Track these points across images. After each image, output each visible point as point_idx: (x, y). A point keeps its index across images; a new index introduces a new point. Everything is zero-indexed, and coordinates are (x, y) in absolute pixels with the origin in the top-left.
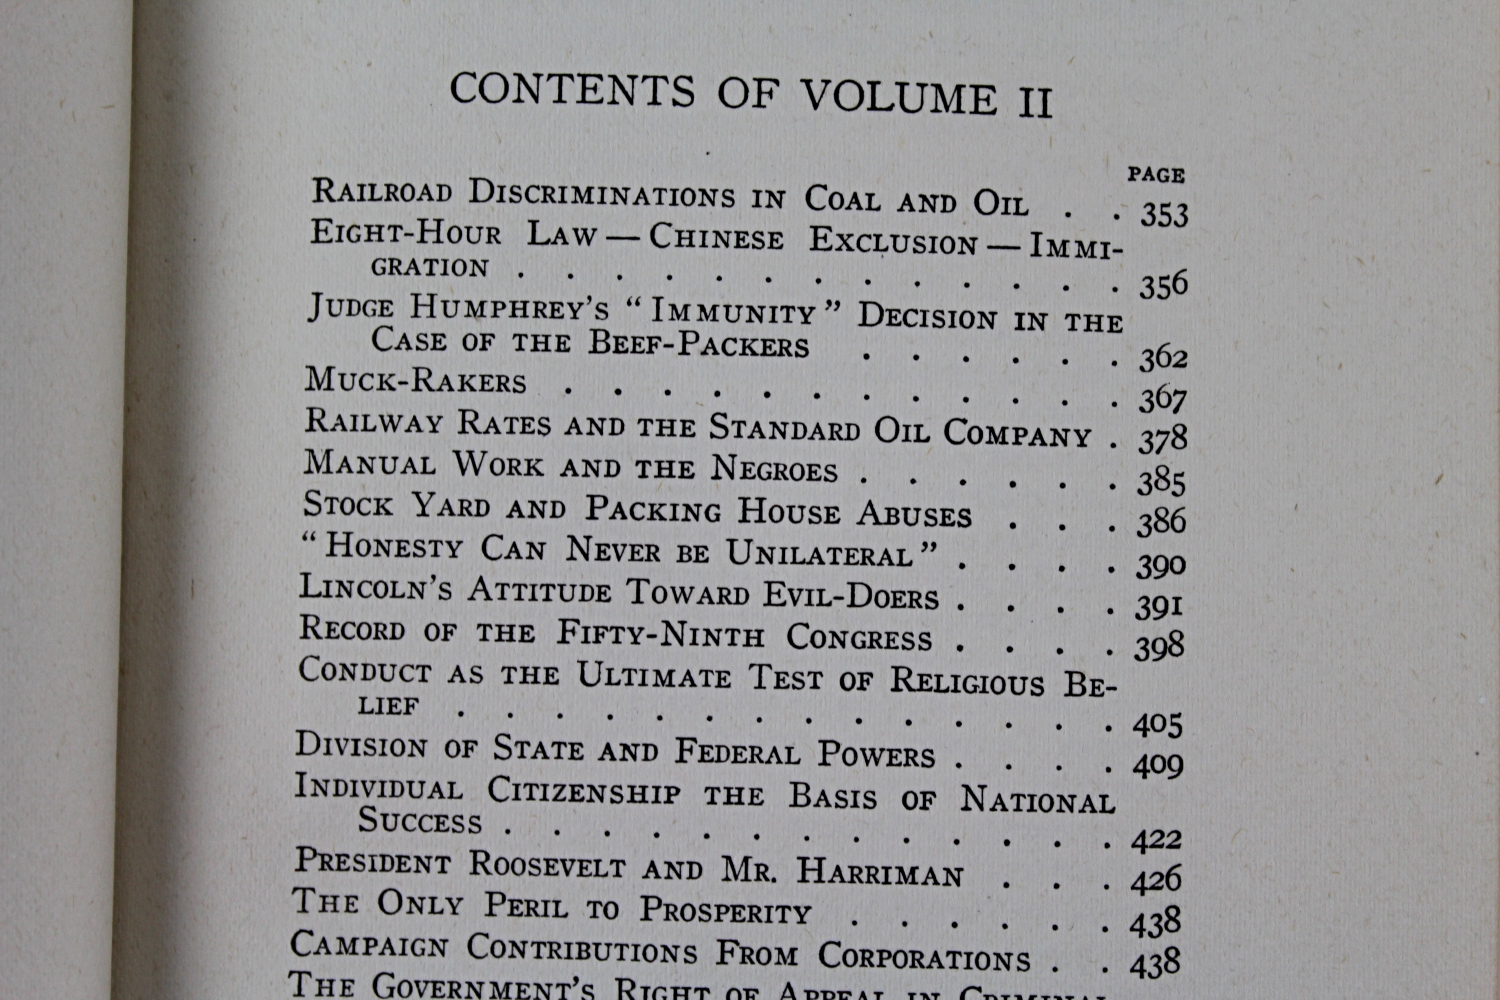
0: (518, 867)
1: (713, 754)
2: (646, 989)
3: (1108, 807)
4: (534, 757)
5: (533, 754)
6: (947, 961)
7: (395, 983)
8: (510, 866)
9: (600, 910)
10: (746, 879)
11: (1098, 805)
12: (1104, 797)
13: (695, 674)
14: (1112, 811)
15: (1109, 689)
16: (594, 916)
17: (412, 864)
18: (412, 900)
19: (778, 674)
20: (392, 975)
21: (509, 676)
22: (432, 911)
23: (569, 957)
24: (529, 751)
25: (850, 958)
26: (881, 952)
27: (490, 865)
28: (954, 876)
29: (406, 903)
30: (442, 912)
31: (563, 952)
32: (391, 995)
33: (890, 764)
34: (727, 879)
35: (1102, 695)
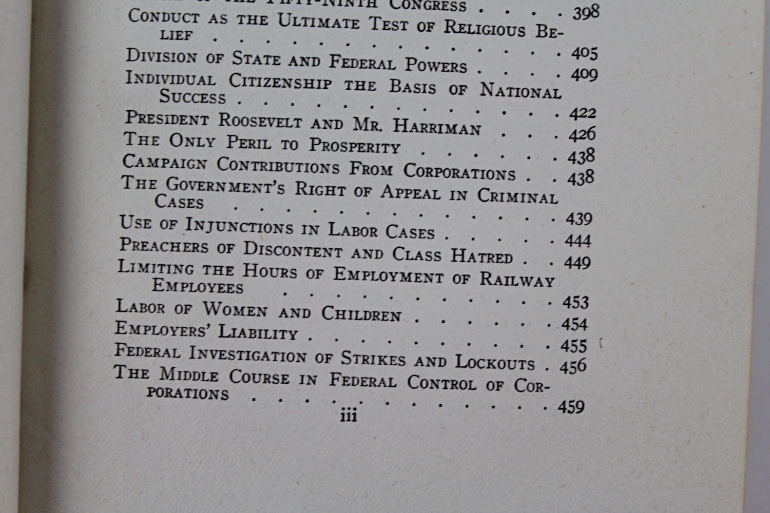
0: (245, 122)
1: (350, 63)
2: (312, 187)
3: (558, 95)
4: (254, 63)
5: (253, 62)
6: (471, 174)
7: (178, 182)
8: (241, 122)
9: (288, 145)
10: (366, 129)
11: (552, 94)
12: (556, 90)
13: (340, 21)
14: (560, 98)
15: (559, 34)
16: (285, 148)
17: (188, 120)
18: (188, 139)
19: (385, 22)
20: (177, 178)
21: (241, 20)
22: (199, 145)
23: (271, 170)
24: (251, 60)
25: (420, 172)
26: (437, 169)
27: (230, 121)
28: (476, 130)
29: (185, 141)
30: (203, 146)
31: (268, 167)
32: (176, 189)
33: (443, 71)
34: (356, 129)
35: (556, 37)
